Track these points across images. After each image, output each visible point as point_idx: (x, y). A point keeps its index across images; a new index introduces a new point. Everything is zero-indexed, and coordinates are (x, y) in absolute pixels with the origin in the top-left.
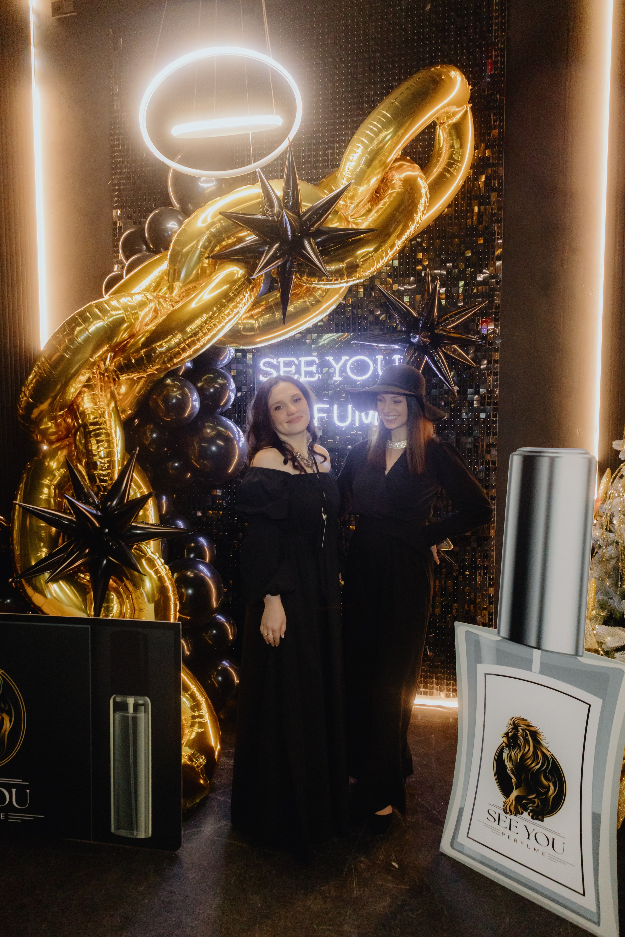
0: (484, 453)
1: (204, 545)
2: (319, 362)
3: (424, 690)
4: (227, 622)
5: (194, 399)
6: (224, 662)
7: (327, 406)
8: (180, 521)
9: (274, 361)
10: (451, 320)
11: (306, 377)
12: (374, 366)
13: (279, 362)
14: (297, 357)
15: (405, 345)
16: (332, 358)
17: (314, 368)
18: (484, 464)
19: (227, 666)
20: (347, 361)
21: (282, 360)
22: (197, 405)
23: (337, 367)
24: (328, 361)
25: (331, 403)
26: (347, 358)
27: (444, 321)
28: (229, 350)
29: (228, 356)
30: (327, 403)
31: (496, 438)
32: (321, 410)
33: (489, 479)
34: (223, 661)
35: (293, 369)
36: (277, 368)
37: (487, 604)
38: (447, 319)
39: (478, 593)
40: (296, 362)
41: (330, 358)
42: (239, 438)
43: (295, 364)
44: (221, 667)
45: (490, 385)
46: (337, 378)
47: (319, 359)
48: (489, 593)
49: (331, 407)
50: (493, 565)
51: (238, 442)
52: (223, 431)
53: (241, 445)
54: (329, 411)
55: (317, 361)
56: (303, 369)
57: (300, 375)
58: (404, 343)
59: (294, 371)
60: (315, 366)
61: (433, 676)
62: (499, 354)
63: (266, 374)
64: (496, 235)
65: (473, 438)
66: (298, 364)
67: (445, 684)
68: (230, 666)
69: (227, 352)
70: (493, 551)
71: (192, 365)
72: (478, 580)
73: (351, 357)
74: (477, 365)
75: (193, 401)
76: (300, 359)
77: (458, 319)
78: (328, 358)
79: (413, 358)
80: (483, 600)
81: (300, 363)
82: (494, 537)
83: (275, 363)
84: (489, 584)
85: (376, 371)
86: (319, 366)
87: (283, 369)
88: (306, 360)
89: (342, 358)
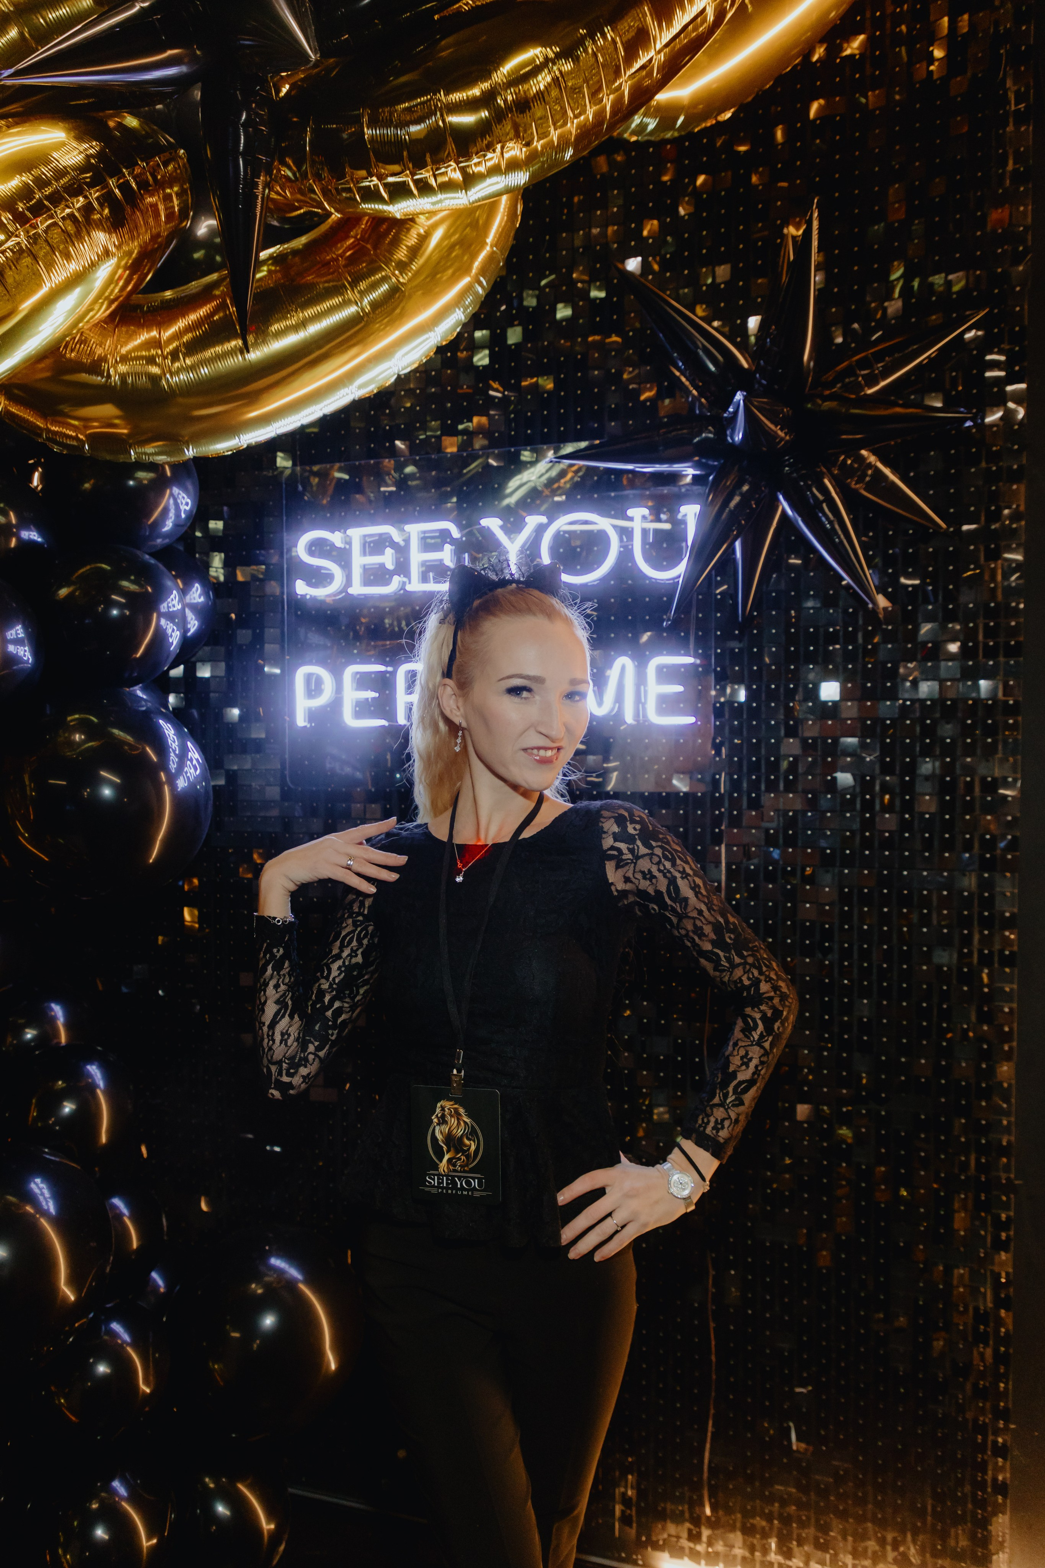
0: (978, 812)
1: (98, 1086)
2: (461, 538)
3: (780, 1559)
4: (135, 1345)
6: (116, 1484)
8: (57, 1002)
9: (336, 538)
10: (863, 376)
11: (424, 579)
12: (621, 540)
13: (348, 541)
14: (399, 521)
15: (711, 463)
16: (500, 522)
17: (446, 556)
18: (976, 845)
19: (122, 1498)
20: (540, 530)
21: (357, 534)
23: (513, 549)
24: (487, 533)
26: (543, 519)
27: (840, 376)
28: (172, 495)
29: (172, 514)
31: (1015, 761)
33: (992, 897)
34: (113, 1479)
35: (388, 558)
36: (343, 557)
37: (990, 1305)
38: (850, 371)
39: (958, 1267)
40: (397, 537)
41: (492, 523)
43: (394, 545)
44: (102, 1503)
45: (994, 590)
47: (461, 527)
48: (996, 1269)
50: (1008, 1179)
55: (456, 533)
56: (417, 557)
57: (407, 575)
58: (707, 457)
59: (390, 566)
60: (448, 548)
61: (808, 1518)
62: (1023, 488)
63: (317, 577)
64: (1009, 103)
65: (937, 764)
66: (402, 543)
67: (850, 1548)
68: (133, 1499)
69: (166, 500)
70: (1007, 1130)
71: (41, 533)
72: (956, 1225)
73: (551, 520)
74: (949, 526)
76: (408, 528)
77: (885, 375)
78: (484, 522)
79: (737, 499)
80: (974, 1291)
81: (407, 541)
82: (1010, 1085)
83: (339, 544)
84: (996, 1238)
85: (626, 554)
86: (460, 548)
87: (359, 561)
88: (425, 532)
89: (529, 519)
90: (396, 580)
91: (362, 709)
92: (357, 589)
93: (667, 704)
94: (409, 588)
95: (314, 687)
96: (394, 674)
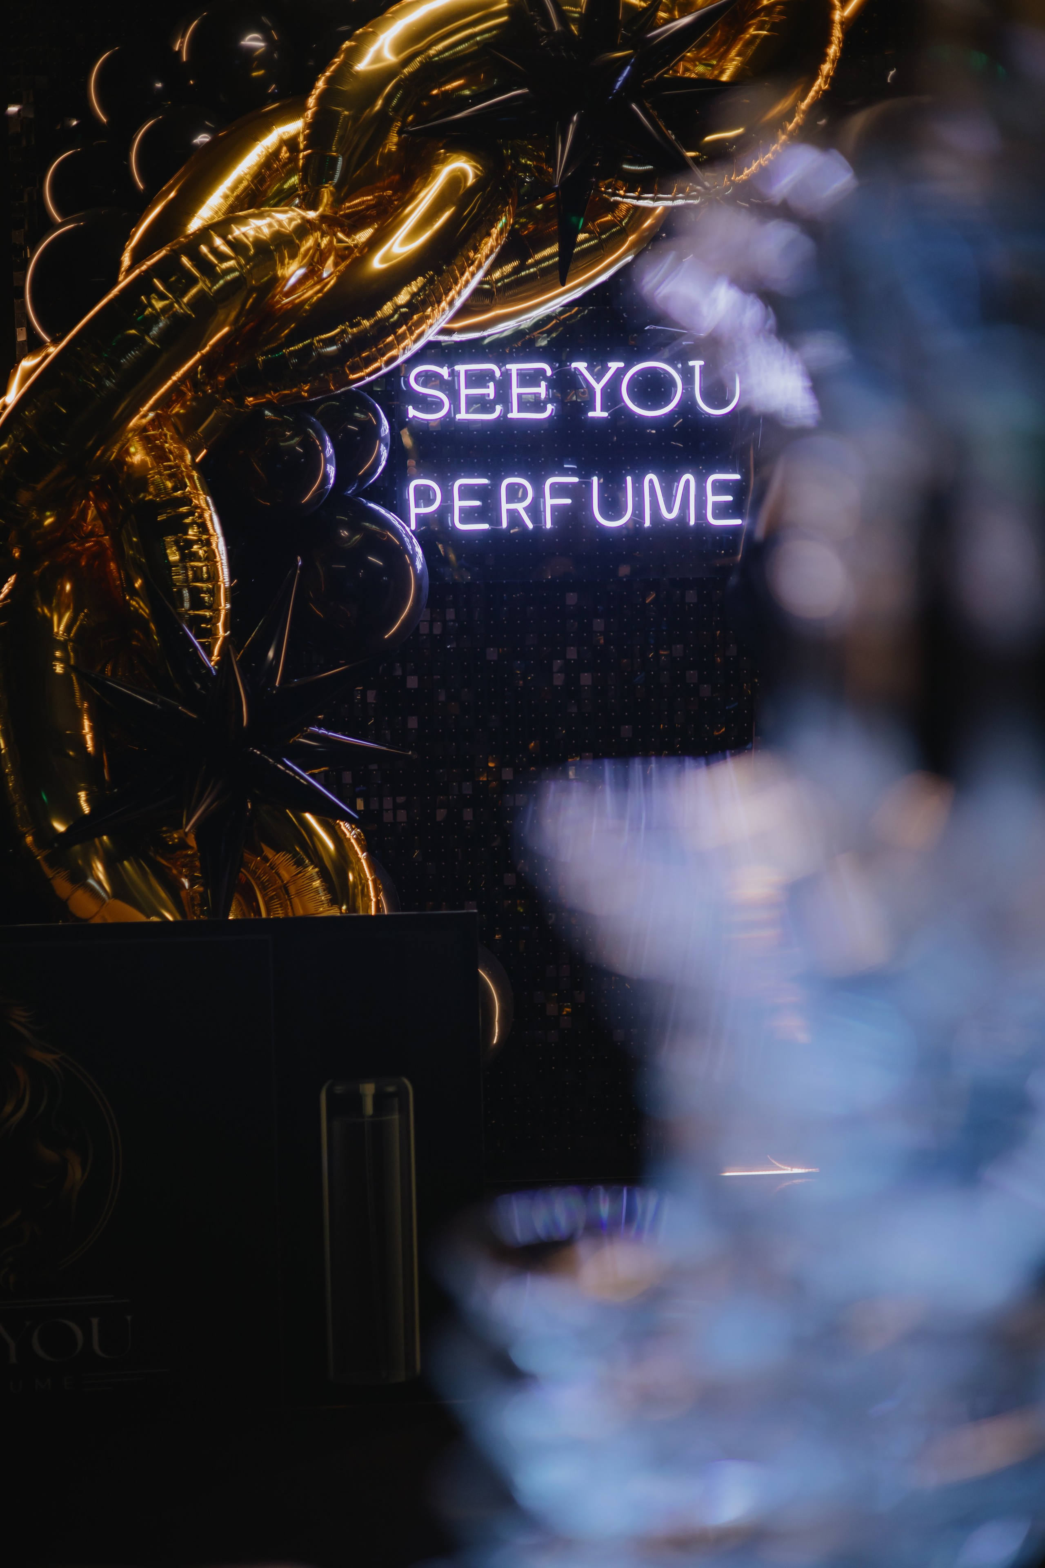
2: (552, 375)
5: (328, 456)
7: (575, 480)
9: (445, 371)
11: (521, 409)
12: (684, 384)
13: (452, 373)
14: (501, 360)
16: (585, 365)
17: (542, 390)
20: (619, 373)
21: (461, 368)
22: (331, 470)
23: (598, 387)
24: (578, 374)
25: (585, 473)
26: (622, 365)
30: (573, 473)
32: (559, 490)
35: (490, 391)
36: (450, 388)
40: (498, 374)
41: (581, 366)
42: (413, 549)
43: (496, 380)
46: (598, 413)
47: (552, 367)
49: (585, 483)
51: (413, 558)
52: (377, 533)
53: (419, 566)
54: (580, 494)
55: (549, 373)
56: (516, 390)
57: (508, 405)
59: (492, 397)
60: (543, 384)
63: (424, 403)
66: (501, 378)
73: (630, 364)
75: (327, 461)
76: (510, 366)
78: (574, 365)
81: (507, 375)
83: (446, 377)
85: (688, 396)
86: (553, 384)
87: (464, 392)
88: (521, 370)
89: (610, 364)
90: (499, 408)
91: (468, 515)
92: (462, 416)
93: (722, 511)
94: (510, 416)
95: (424, 495)
96: (496, 486)
